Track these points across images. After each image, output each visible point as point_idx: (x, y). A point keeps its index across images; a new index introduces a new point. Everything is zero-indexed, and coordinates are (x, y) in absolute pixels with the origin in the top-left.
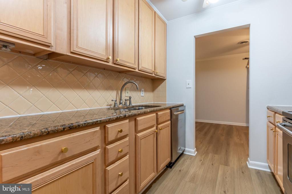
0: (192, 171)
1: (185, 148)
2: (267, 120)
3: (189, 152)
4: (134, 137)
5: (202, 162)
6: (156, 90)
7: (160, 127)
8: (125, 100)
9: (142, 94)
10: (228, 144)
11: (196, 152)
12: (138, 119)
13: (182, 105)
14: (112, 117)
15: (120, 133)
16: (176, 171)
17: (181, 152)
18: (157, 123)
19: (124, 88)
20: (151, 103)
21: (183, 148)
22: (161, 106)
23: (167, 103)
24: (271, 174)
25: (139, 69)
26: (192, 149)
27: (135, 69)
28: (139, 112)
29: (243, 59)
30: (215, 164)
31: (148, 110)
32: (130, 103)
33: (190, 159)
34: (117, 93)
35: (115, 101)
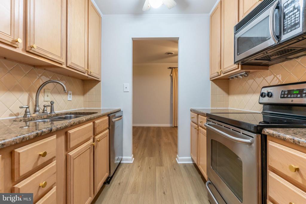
0: (132, 180)
1: (122, 156)
2: (191, 121)
3: (127, 160)
4: (64, 157)
5: (141, 168)
6: (88, 93)
7: (98, 138)
8: (44, 106)
9: (70, 98)
10: (160, 145)
11: (134, 158)
12: (70, 132)
13: (119, 111)
14: (27, 135)
15: (41, 157)
16: (116, 185)
17: (119, 162)
18: (94, 134)
19: (42, 90)
20: (82, 108)
21: (120, 157)
22: (97, 113)
23: (101, 108)
24: (193, 165)
25: (68, 65)
26: (130, 156)
27: (61, 64)
28: (72, 123)
29: (168, 68)
30: (152, 167)
31: (84, 118)
32: (52, 110)
33: (128, 168)
34: (30, 96)
35: (27, 108)
